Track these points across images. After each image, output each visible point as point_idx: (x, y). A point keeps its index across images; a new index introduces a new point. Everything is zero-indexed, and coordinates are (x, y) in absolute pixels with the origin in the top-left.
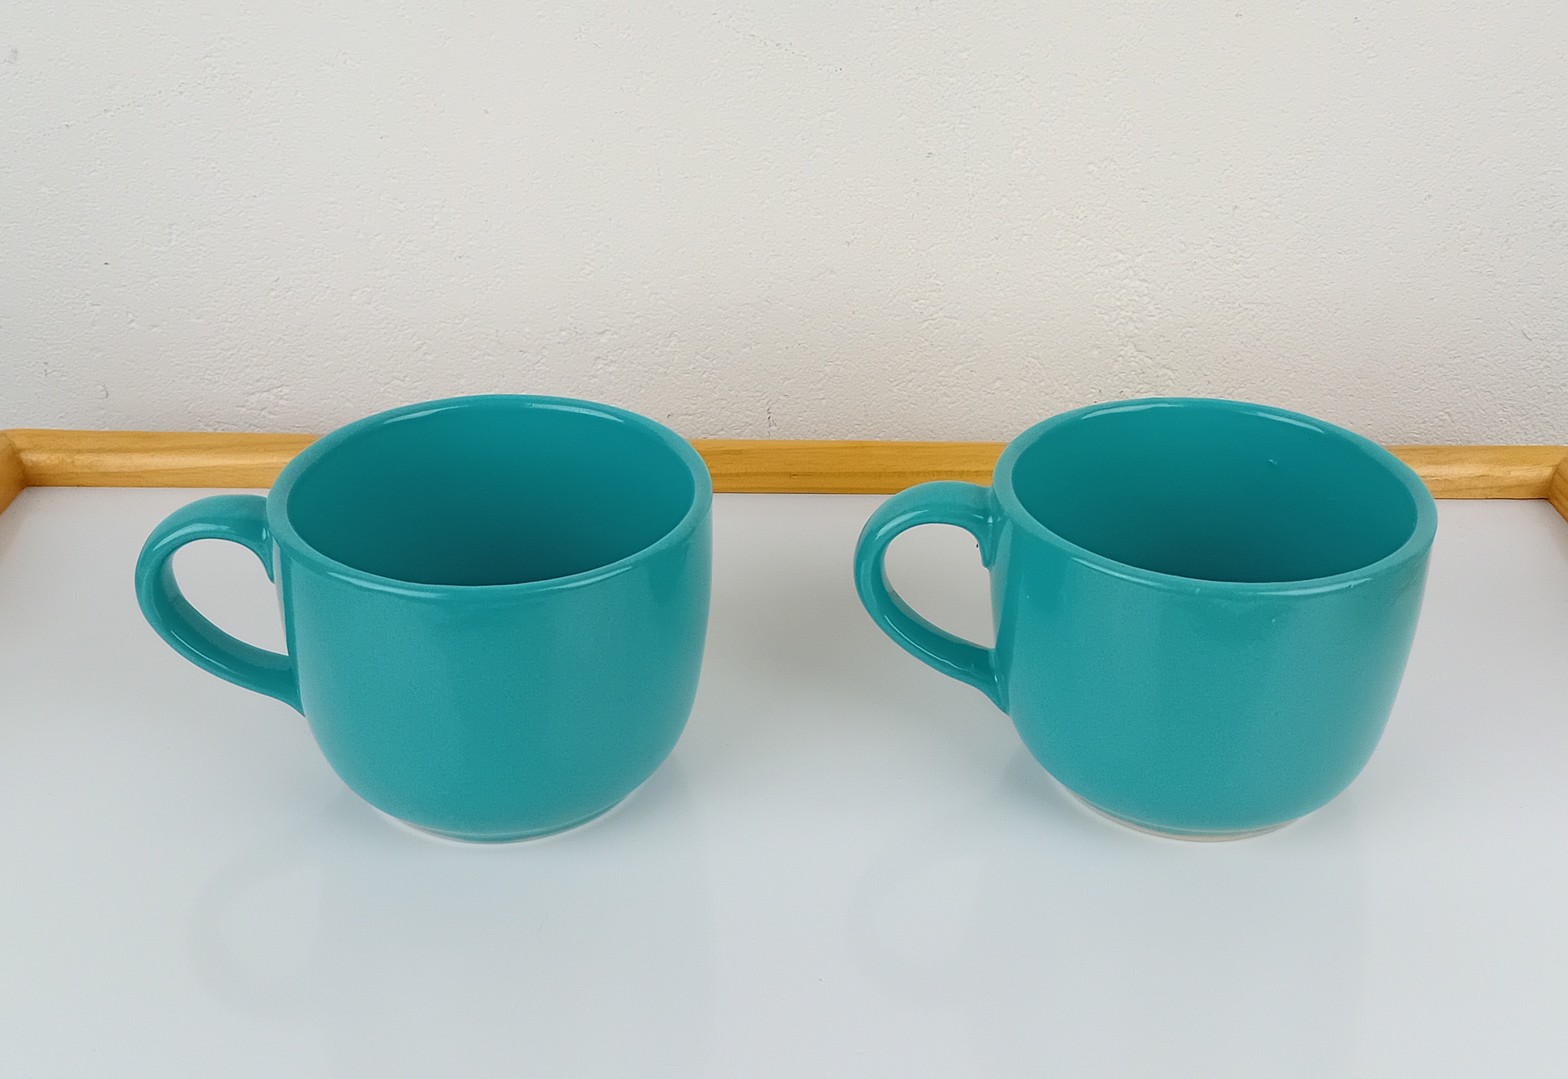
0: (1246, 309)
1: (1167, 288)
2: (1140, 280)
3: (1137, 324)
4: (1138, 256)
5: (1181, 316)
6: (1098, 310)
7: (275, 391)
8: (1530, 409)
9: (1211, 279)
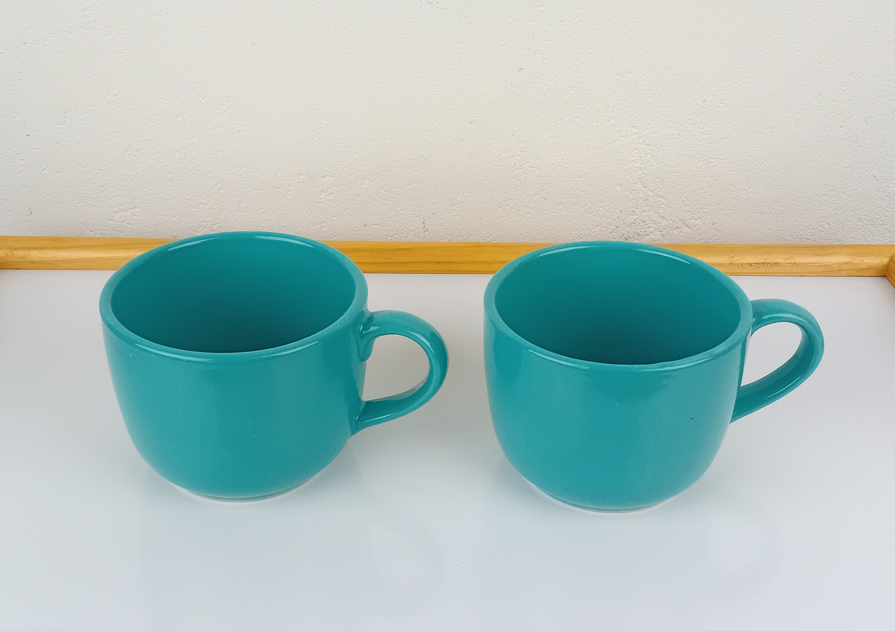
0: (709, 162)
1: (662, 149)
2: (646, 145)
3: (643, 171)
4: (645, 130)
5: (669, 166)
6: (620, 162)
7: (130, 211)
8: (876, 221)
9: (689, 144)
